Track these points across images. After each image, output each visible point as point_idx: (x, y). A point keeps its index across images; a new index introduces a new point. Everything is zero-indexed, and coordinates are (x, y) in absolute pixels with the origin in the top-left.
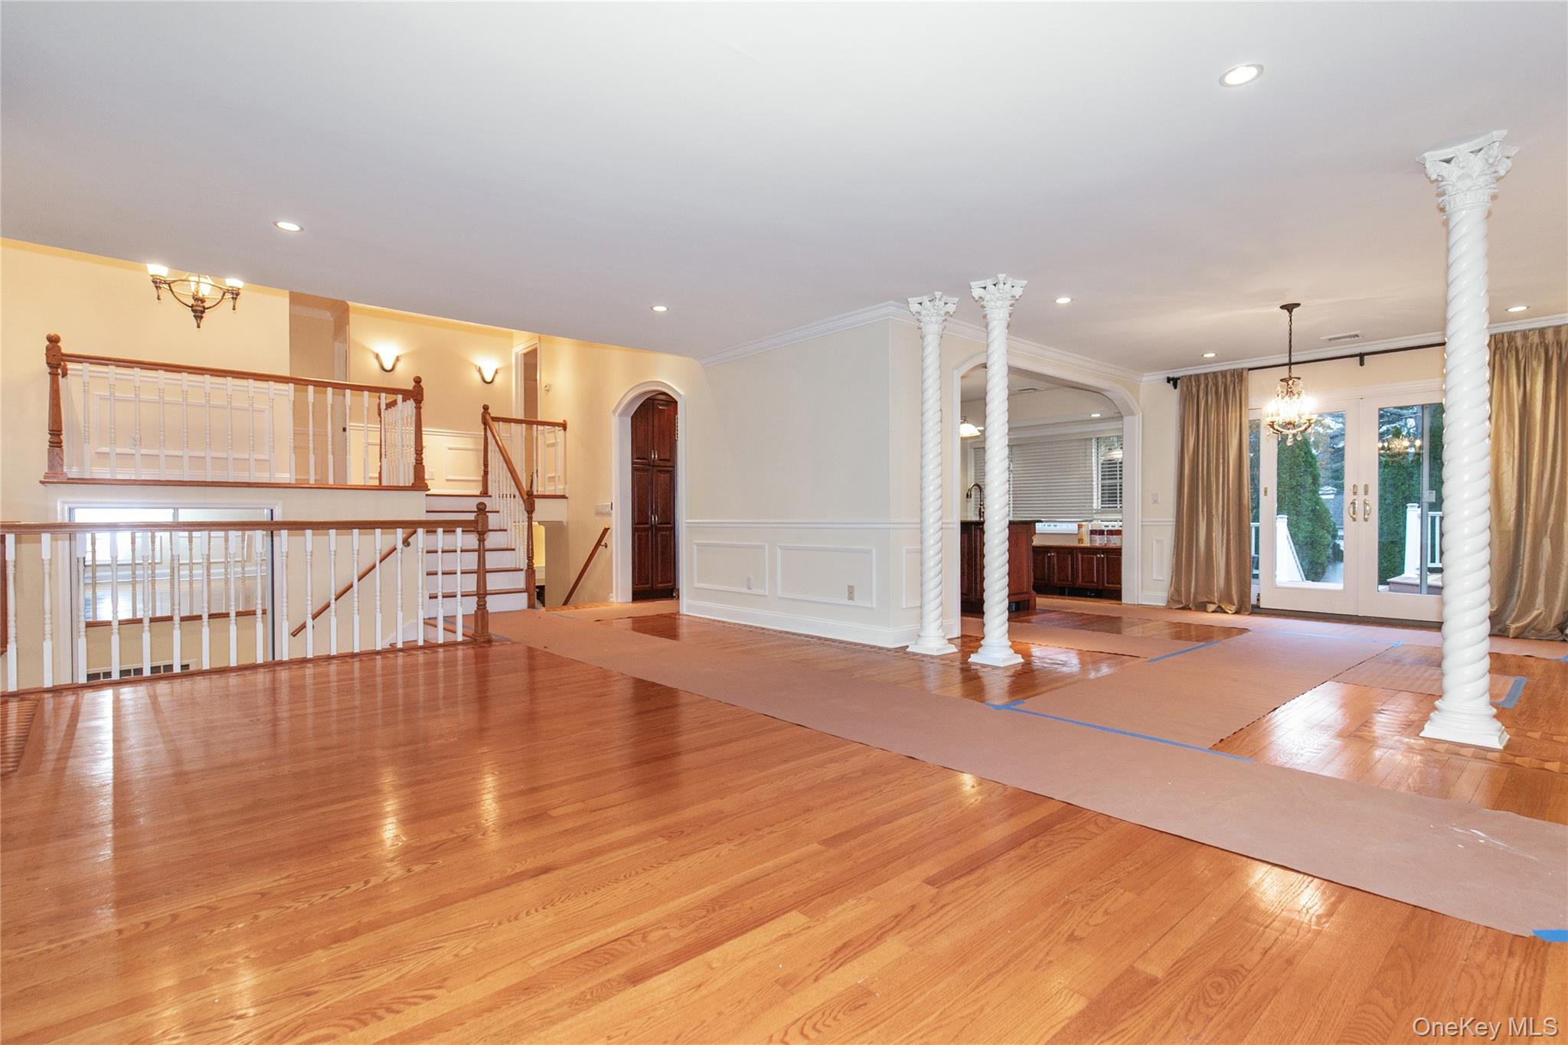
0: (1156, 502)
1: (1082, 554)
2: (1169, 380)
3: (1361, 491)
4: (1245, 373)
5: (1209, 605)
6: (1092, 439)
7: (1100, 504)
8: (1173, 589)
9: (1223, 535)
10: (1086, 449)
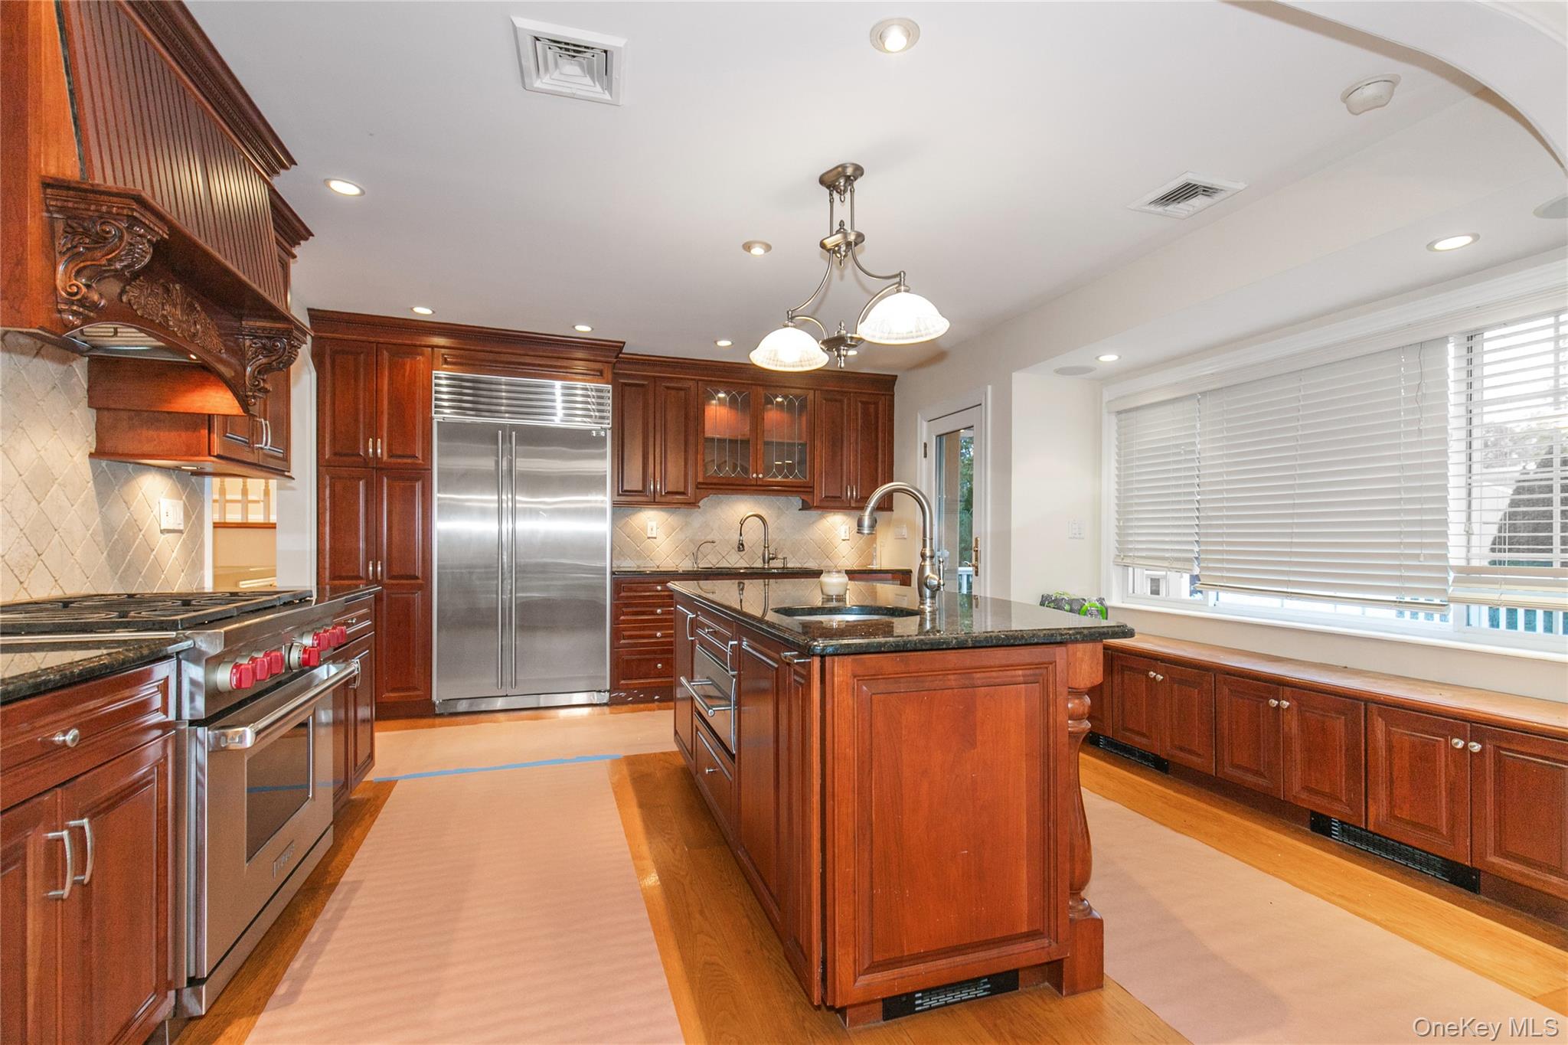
6: (1444, 340)
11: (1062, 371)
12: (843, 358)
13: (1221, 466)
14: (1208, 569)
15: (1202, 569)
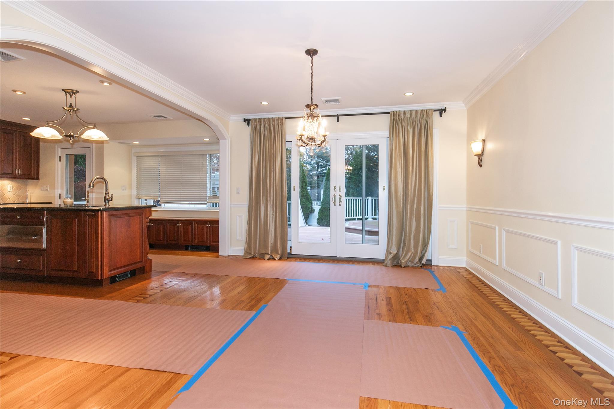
0: (238, 193)
1: (198, 224)
2: (245, 120)
3: (338, 189)
4: (284, 120)
5: (266, 255)
6: (206, 155)
7: (211, 193)
8: (247, 245)
9: (273, 213)
10: (203, 160)
11: (120, 143)
12: (72, 141)
13: (165, 174)
14: (162, 198)
15: (161, 198)
